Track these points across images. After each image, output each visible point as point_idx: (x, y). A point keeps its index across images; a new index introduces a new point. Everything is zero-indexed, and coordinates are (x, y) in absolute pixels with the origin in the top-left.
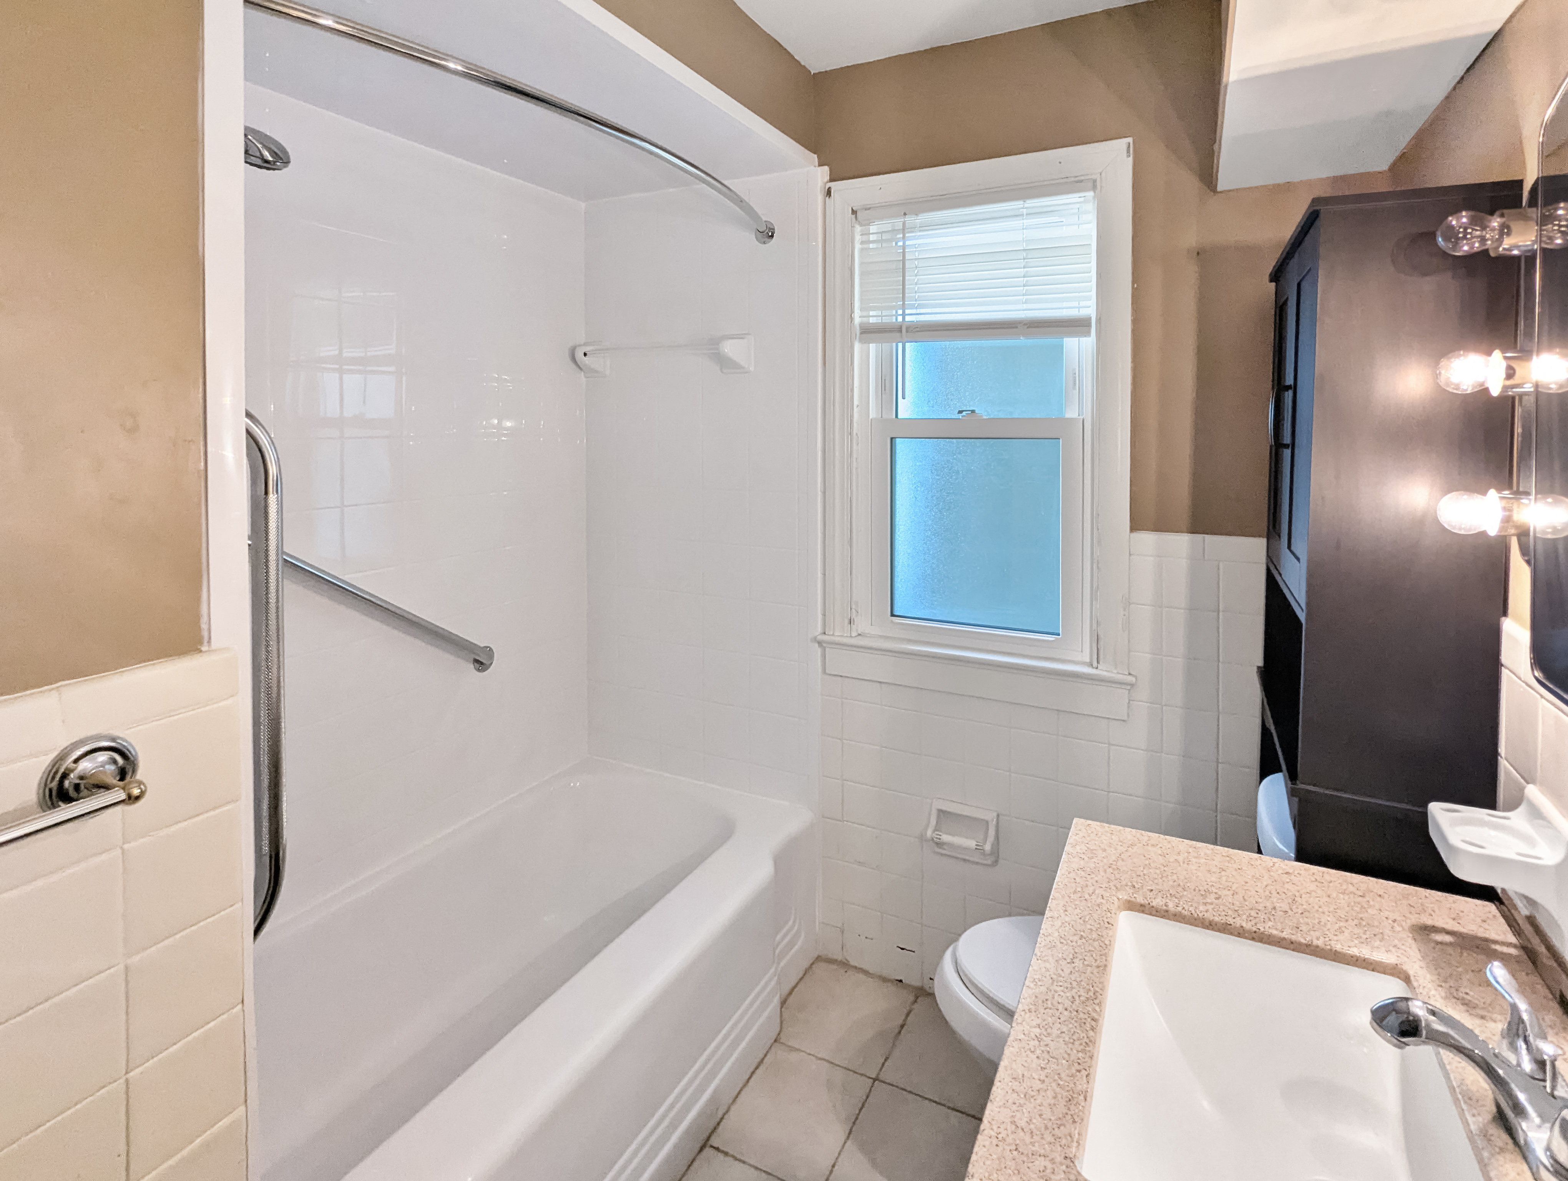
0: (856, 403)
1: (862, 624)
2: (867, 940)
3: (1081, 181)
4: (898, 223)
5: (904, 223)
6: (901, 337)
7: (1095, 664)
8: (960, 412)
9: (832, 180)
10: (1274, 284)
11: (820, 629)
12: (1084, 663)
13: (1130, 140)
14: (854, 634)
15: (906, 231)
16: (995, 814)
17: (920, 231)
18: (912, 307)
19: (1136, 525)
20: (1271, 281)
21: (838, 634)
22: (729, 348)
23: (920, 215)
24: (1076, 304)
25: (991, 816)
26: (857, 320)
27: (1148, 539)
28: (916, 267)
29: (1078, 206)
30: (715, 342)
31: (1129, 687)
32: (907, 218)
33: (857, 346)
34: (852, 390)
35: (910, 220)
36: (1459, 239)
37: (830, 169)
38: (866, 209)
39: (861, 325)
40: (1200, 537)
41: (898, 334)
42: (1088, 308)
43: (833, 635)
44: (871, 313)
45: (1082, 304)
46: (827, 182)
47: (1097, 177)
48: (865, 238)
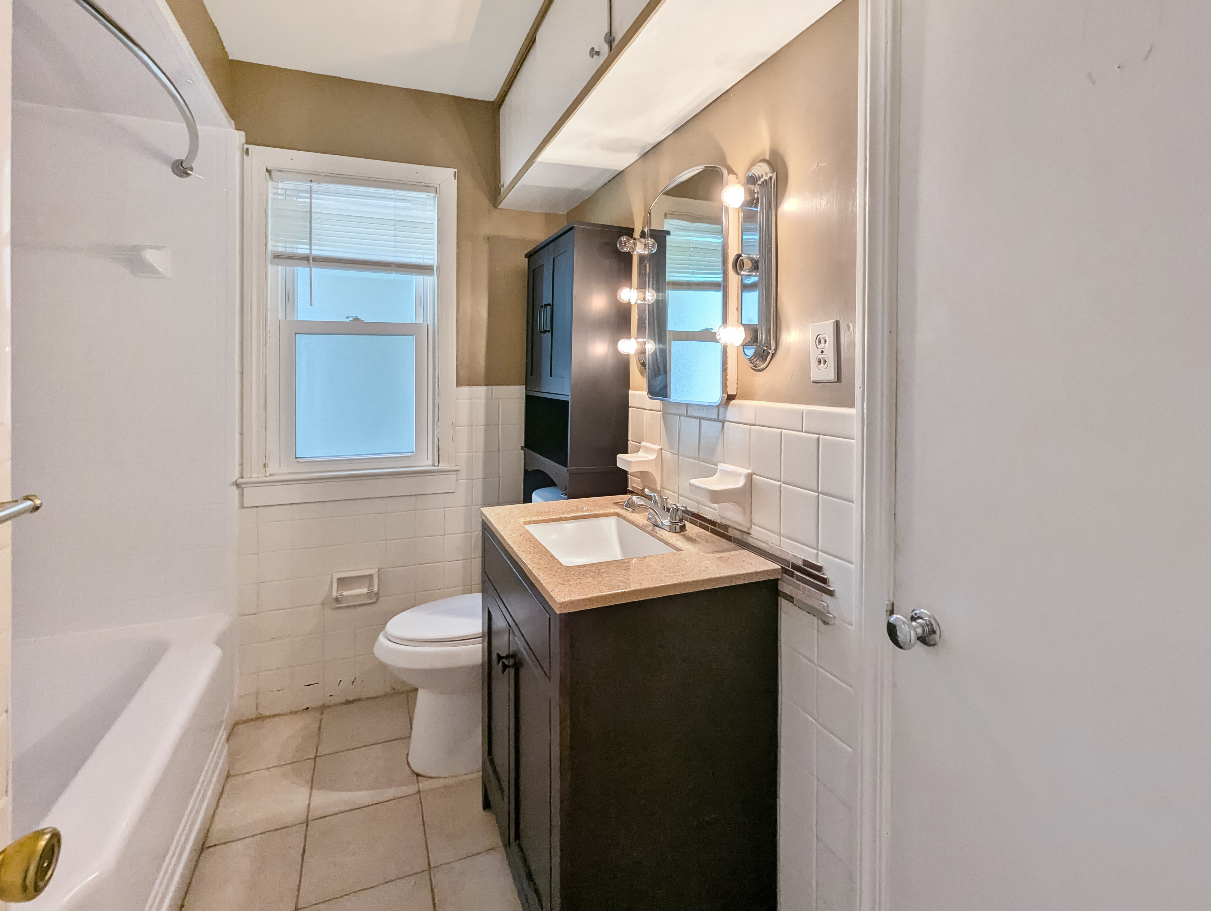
0: (269, 307)
1: (273, 468)
2: (279, 692)
3: (429, 186)
4: (306, 186)
5: (311, 187)
6: (309, 264)
7: (436, 464)
8: (348, 318)
9: (247, 142)
10: (527, 259)
11: (237, 475)
12: (429, 466)
13: (456, 170)
14: (268, 474)
15: (313, 192)
16: (377, 570)
17: (321, 195)
18: (316, 245)
19: (458, 384)
20: (526, 257)
21: (255, 474)
22: (150, 256)
23: (322, 184)
24: (421, 256)
25: (373, 571)
26: (270, 248)
27: (465, 390)
28: (319, 218)
29: (423, 200)
30: (136, 250)
31: (456, 473)
32: (313, 184)
33: (270, 267)
34: (267, 298)
35: (315, 186)
36: (623, 246)
37: (246, 135)
38: (279, 171)
39: (272, 251)
40: (490, 387)
41: (306, 262)
42: (431, 259)
43: (251, 477)
44: (280, 244)
45: (425, 257)
46: (244, 144)
47: (438, 186)
48: (275, 191)
